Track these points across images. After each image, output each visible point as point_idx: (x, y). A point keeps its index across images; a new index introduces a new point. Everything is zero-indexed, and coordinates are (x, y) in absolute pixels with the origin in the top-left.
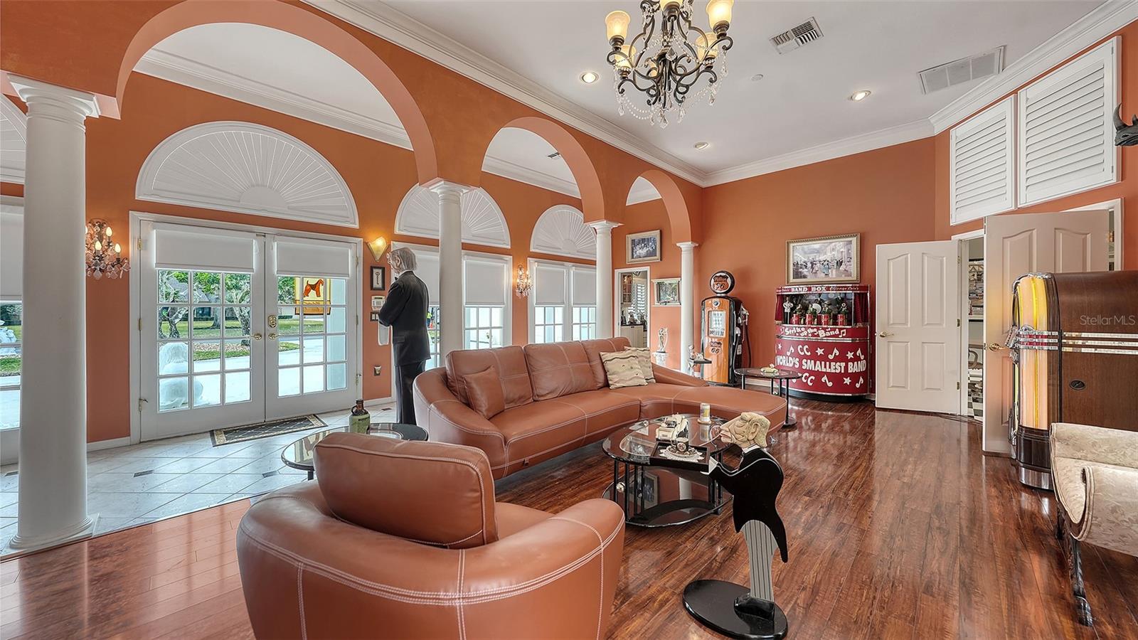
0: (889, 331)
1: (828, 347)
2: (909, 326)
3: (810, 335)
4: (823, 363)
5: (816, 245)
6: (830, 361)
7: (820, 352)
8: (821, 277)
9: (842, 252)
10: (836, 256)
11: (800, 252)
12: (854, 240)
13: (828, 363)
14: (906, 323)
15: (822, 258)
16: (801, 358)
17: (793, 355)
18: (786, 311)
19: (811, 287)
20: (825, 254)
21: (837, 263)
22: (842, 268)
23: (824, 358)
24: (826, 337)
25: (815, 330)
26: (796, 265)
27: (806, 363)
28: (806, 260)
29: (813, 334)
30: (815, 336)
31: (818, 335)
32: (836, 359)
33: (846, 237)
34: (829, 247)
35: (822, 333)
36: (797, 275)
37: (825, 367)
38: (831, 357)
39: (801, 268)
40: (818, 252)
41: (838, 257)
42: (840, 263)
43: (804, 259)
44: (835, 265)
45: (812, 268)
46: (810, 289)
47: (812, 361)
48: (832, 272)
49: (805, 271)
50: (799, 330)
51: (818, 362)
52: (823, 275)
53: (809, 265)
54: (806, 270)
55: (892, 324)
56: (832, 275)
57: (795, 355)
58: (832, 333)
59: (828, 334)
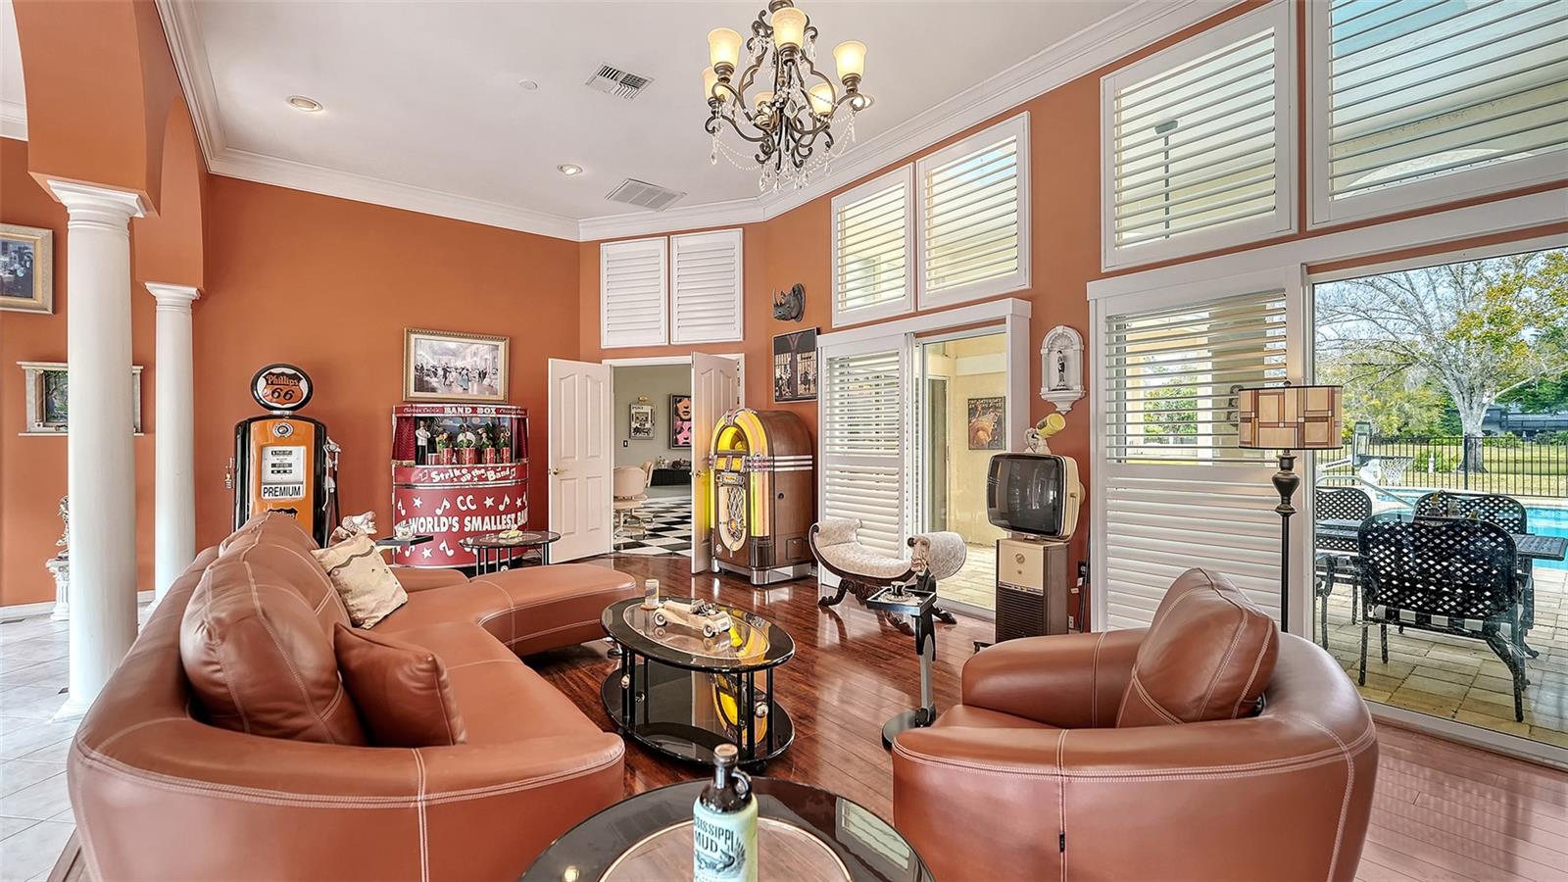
0: (562, 467)
1: (498, 493)
2: (577, 458)
3: (476, 479)
4: (493, 518)
5: (452, 344)
6: (501, 513)
7: (489, 502)
8: (457, 392)
9: (486, 359)
10: (478, 363)
11: (426, 351)
12: (502, 345)
13: (498, 517)
14: (574, 457)
15: (460, 364)
16: (462, 515)
17: (447, 513)
18: (419, 443)
19: (476, 408)
20: (464, 358)
21: (480, 374)
22: (486, 381)
23: (493, 512)
24: (496, 480)
25: (483, 471)
26: (420, 369)
27: (471, 522)
28: (436, 364)
29: (480, 477)
30: (484, 480)
31: (487, 479)
32: (507, 512)
33: (492, 339)
34: (468, 351)
35: (491, 475)
37: (495, 524)
38: (502, 508)
39: (428, 375)
40: (454, 354)
41: (481, 366)
42: (483, 375)
43: (432, 363)
44: (477, 377)
45: (445, 375)
46: (474, 410)
47: (479, 518)
48: (473, 386)
49: (434, 381)
50: (457, 473)
51: (487, 518)
52: (460, 390)
53: (440, 372)
54: (434, 379)
55: (565, 458)
56: (473, 390)
57: (453, 511)
58: (503, 473)
59: (499, 475)
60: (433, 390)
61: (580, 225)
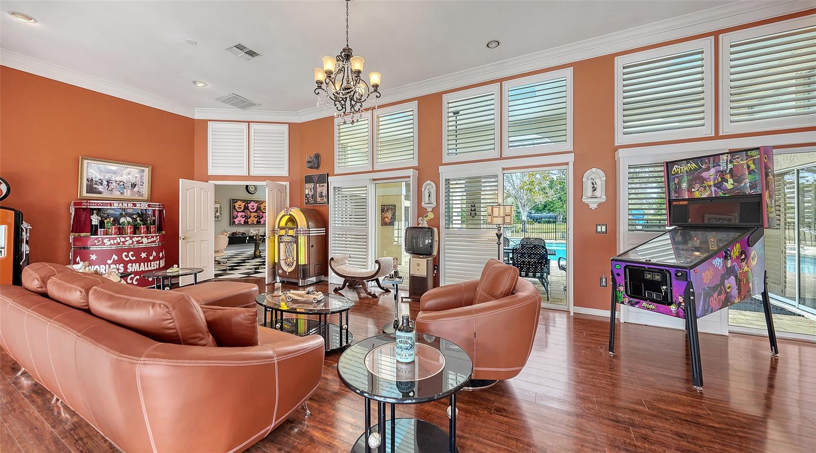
0: (187, 236)
1: (149, 250)
2: (195, 231)
3: (135, 243)
4: (146, 263)
5: (113, 167)
6: (151, 261)
7: (143, 255)
8: (117, 194)
9: (136, 177)
10: (131, 179)
11: (93, 170)
12: (146, 170)
13: (149, 263)
14: (194, 230)
15: (118, 179)
16: (126, 264)
17: (115, 262)
18: (93, 223)
20: (122, 175)
21: (132, 185)
22: (136, 189)
23: (147, 260)
24: (148, 243)
25: (140, 238)
26: (90, 181)
27: (132, 266)
28: (102, 178)
29: (138, 242)
30: (141, 243)
31: (142, 243)
32: (154, 260)
33: (141, 166)
34: (125, 171)
35: (145, 240)
36: (91, 189)
37: (148, 267)
38: (151, 258)
39: (96, 184)
40: (115, 173)
41: (133, 181)
42: (133, 186)
43: (99, 177)
44: (130, 186)
45: (108, 185)
46: (135, 205)
47: (138, 264)
48: (127, 191)
49: (100, 188)
50: (123, 240)
51: (142, 264)
52: (119, 193)
53: (105, 183)
54: (100, 186)
55: (189, 231)
56: (127, 194)
57: (120, 261)
58: (152, 240)
59: (150, 241)
60: (100, 193)
61: (195, 110)
